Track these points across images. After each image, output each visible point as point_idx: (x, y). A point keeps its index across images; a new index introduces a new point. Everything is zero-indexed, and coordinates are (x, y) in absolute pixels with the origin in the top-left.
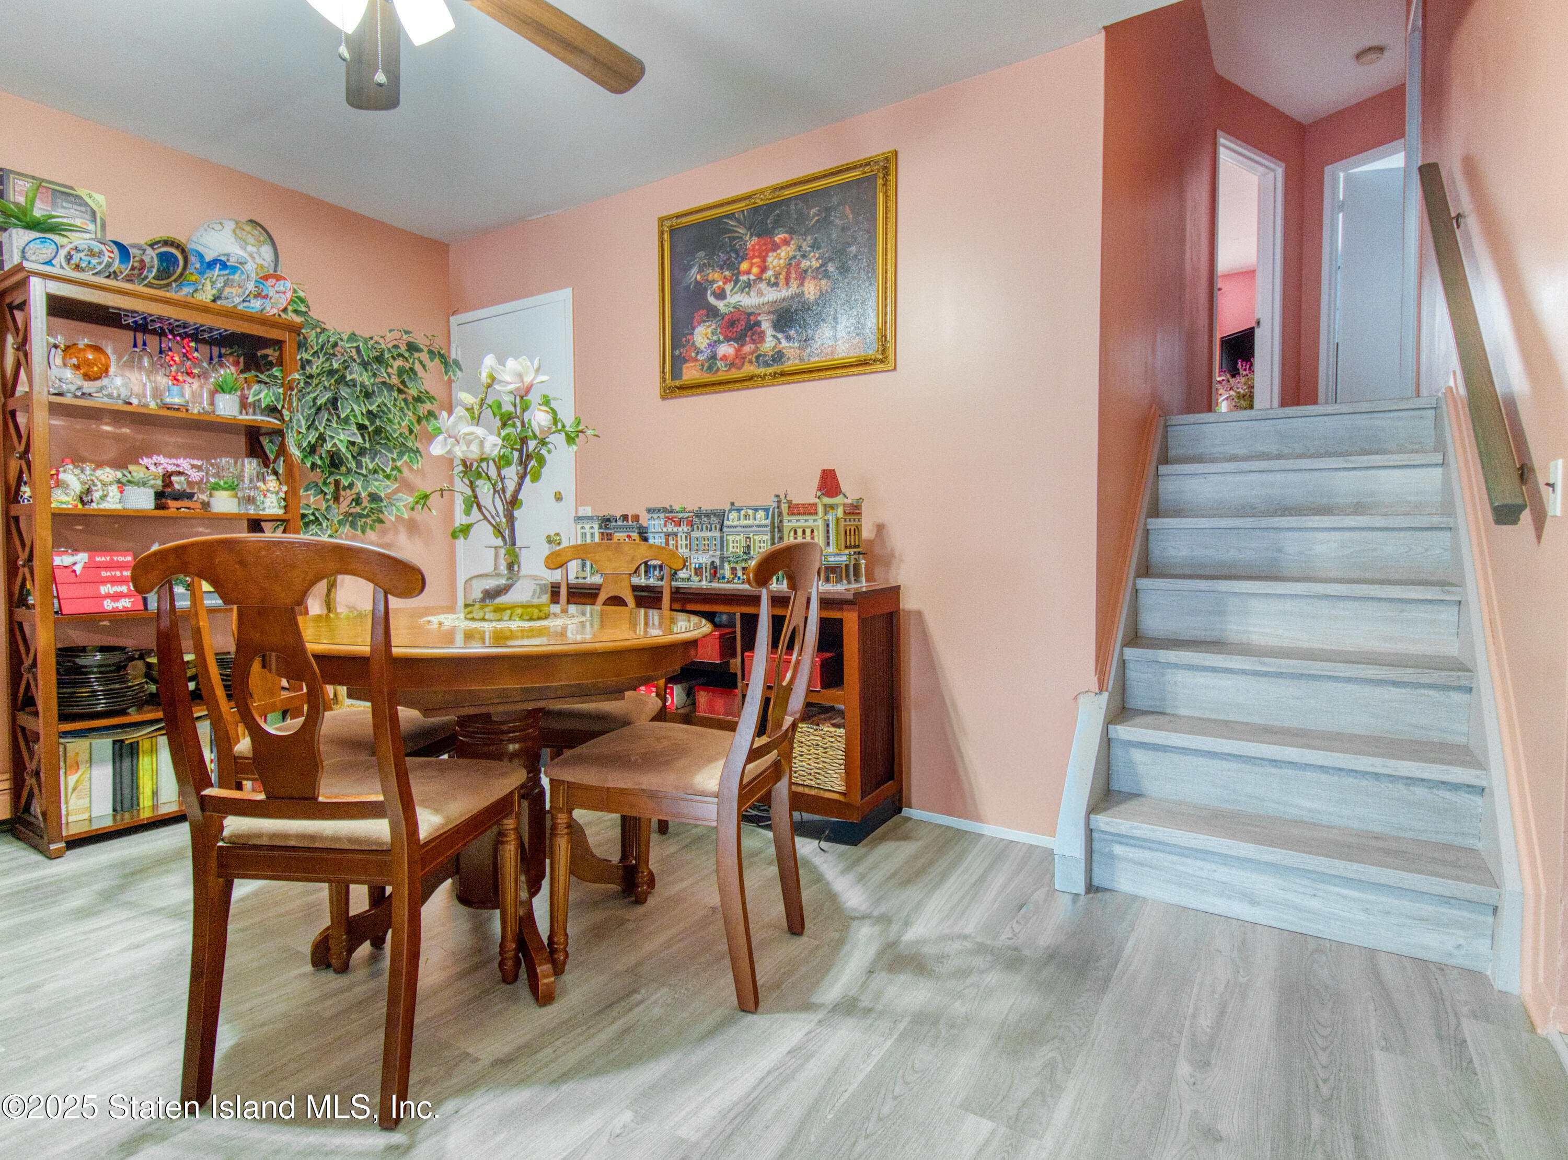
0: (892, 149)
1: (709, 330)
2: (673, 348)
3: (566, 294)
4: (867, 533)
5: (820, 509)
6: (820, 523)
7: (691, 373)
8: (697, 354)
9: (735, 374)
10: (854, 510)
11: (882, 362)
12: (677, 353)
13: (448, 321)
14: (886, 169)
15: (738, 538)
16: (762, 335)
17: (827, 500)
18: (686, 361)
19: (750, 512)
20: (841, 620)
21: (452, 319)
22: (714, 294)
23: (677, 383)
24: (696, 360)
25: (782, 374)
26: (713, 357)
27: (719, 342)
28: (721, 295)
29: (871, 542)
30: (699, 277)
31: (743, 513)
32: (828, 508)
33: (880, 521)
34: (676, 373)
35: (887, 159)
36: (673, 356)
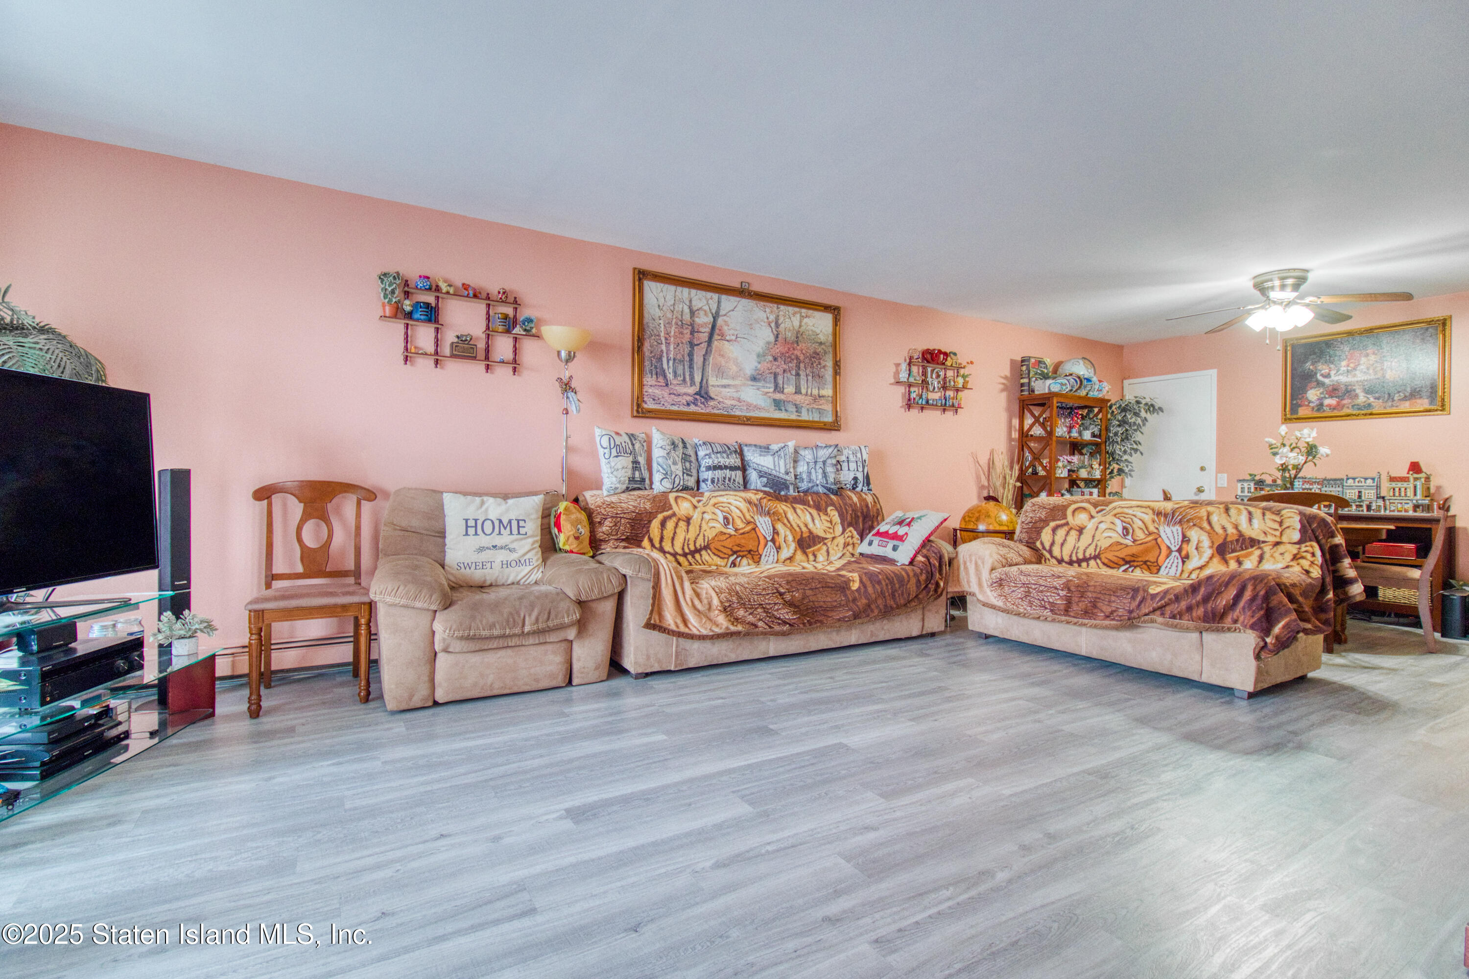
0: (1449, 314)
1: (1318, 392)
2: (1292, 399)
3: (1214, 372)
4: (1432, 491)
5: (1412, 479)
6: (1412, 486)
7: (1302, 412)
8: (1309, 403)
9: (1336, 413)
10: (1428, 479)
11: (1441, 410)
12: (1295, 402)
13: (1122, 382)
14: (1444, 324)
15: (1353, 491)
16: (1357, 396)
17: (1416, 476)
18: (1300, 406)
19: (1363, 480)
20: (1430, 529)
21: (1124, 381)
22: (1322, 375)
23: (1295, 416)
24: (1308, 406)
25: (1371, 414)
26: (1321, 405)
27: (1325, 398)
28: (1328, 376)
29: (1433, 494)
30: (1311, 367)
31: (1357, 480)
32: (1416, 479)
33: (1439, 485)
34: (1294, 410)
35: (1445, 320)
36: (1292, 404)
